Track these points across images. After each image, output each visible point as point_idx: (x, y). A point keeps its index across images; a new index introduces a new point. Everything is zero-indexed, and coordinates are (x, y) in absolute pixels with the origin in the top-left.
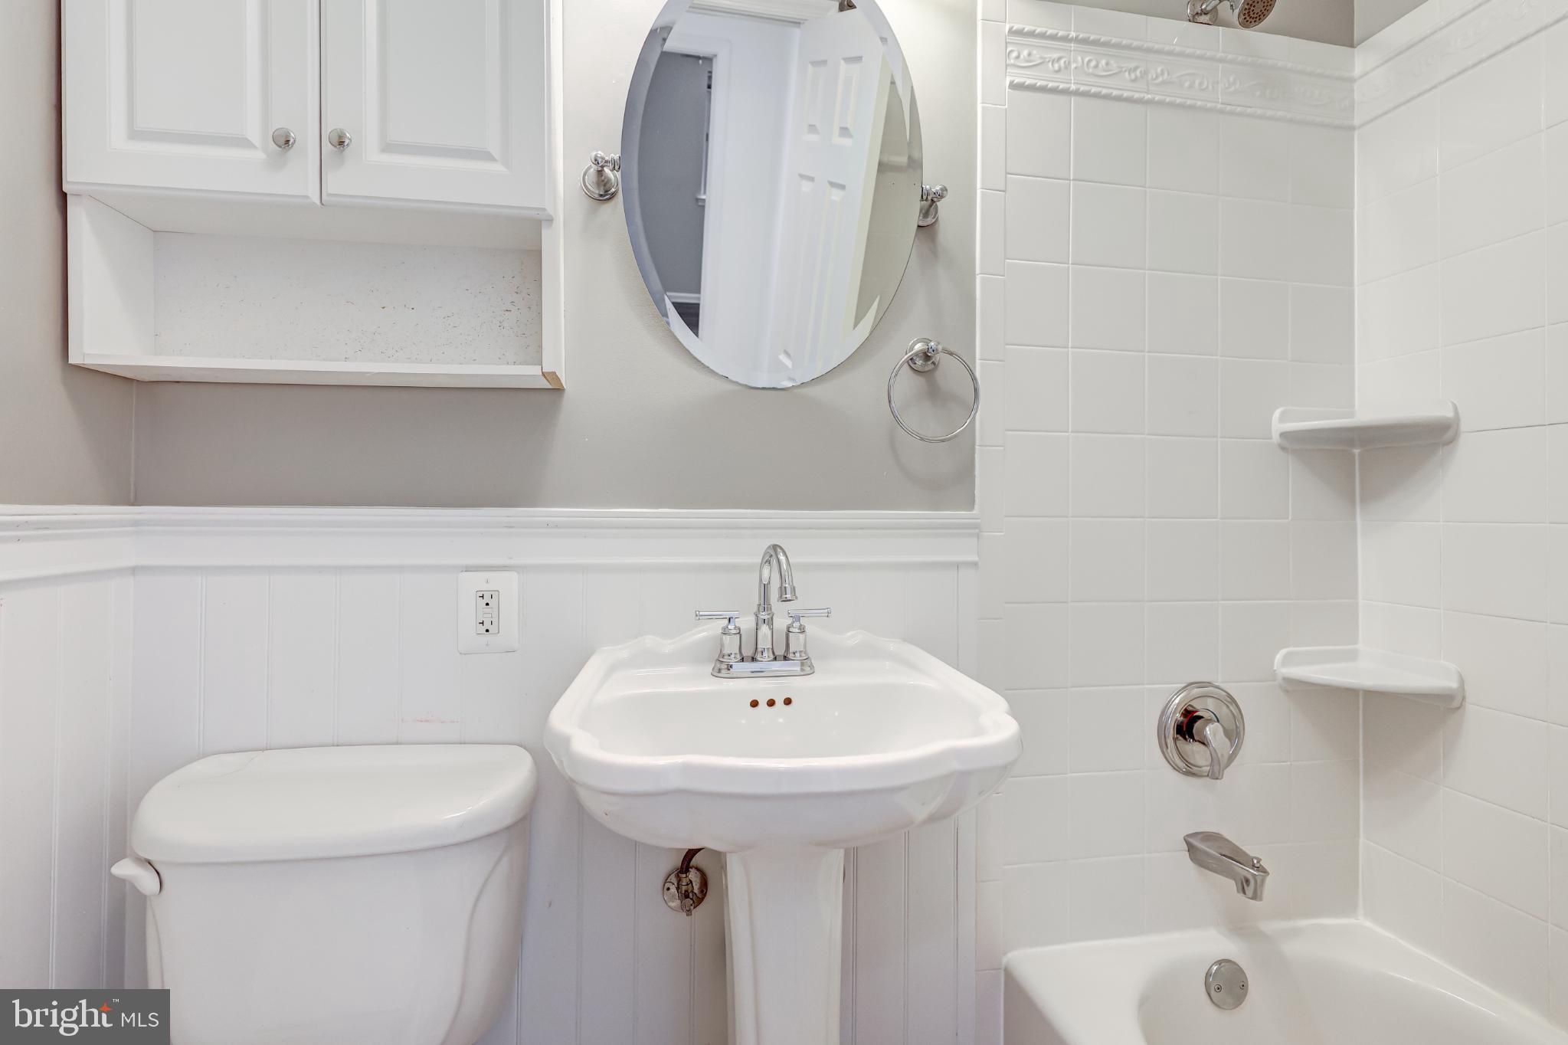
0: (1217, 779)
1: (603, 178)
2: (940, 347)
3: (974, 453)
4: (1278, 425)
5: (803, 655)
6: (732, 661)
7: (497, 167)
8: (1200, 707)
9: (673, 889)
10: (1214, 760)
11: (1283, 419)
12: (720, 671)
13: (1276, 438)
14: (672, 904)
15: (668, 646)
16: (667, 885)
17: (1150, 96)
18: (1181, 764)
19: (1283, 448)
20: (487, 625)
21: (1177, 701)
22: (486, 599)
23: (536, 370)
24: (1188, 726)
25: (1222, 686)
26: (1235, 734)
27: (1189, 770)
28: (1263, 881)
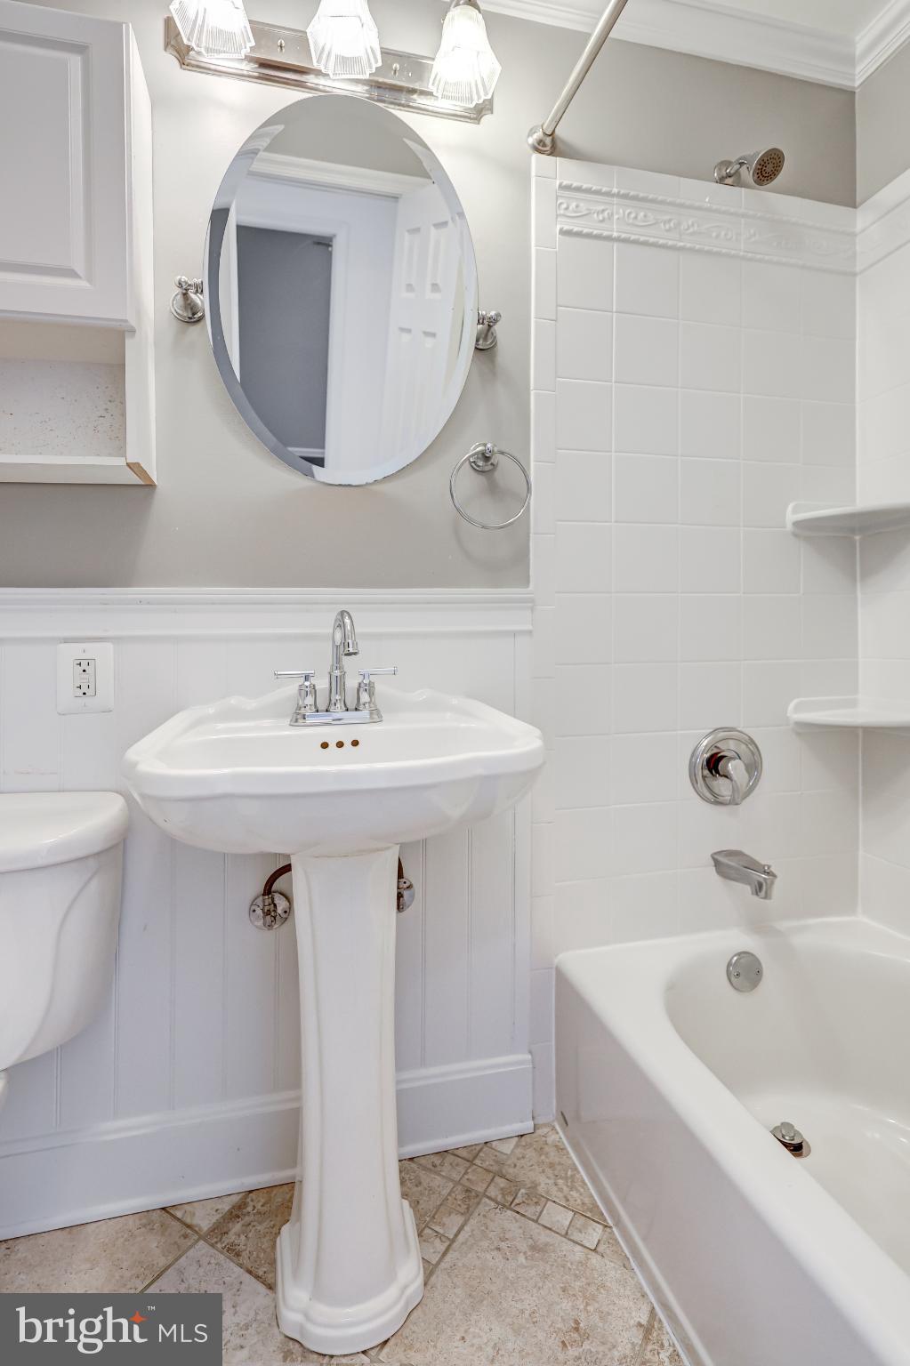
0: (737, 804)
1: (189, 302)
2: (496, 449)
3: (528, 540)
4: (791, 517)
5: (372, 705)
6: (308, 712)
7: (83, 284)
8: (728, 748)
9: (259, 912)
10: (735, 790)
11: (795, 511)
12: (297, 721)
13: (789, 527)
14: (256, 923)
15: (252, 704)
16: (253, 908)
17: (682, 244)
18: (708, 795)
19: (795, 535)
20: (84, 689)
21: (704, 744)
22: (83, 666)
23: (121, 462)
24: (714, 764)
25: (743, 730)
26: (754, 767)
27: (717, 801)
28: (772, 883)
